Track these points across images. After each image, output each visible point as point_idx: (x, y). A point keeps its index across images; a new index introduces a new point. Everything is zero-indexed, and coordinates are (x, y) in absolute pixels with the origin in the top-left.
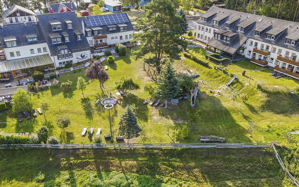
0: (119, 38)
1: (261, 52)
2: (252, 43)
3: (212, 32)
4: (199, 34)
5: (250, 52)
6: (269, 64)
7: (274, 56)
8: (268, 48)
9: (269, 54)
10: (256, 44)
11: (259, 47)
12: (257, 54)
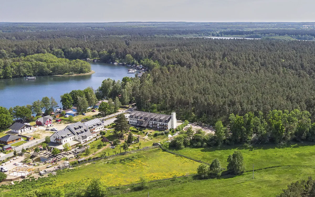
0: (99, 129)
1: (155, 124)
2: (151, 122)
3: (136, 120)
4: (131, 122)
5: (151, 125)
6: (158, 128)
7: (158, 125)
8: (156, 123)
9: (157, 124)
10: (152, 122)
11: (153, 123)
12: (154, 125)
